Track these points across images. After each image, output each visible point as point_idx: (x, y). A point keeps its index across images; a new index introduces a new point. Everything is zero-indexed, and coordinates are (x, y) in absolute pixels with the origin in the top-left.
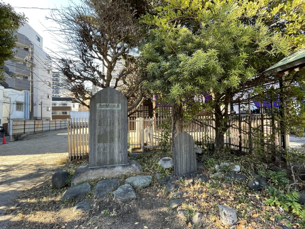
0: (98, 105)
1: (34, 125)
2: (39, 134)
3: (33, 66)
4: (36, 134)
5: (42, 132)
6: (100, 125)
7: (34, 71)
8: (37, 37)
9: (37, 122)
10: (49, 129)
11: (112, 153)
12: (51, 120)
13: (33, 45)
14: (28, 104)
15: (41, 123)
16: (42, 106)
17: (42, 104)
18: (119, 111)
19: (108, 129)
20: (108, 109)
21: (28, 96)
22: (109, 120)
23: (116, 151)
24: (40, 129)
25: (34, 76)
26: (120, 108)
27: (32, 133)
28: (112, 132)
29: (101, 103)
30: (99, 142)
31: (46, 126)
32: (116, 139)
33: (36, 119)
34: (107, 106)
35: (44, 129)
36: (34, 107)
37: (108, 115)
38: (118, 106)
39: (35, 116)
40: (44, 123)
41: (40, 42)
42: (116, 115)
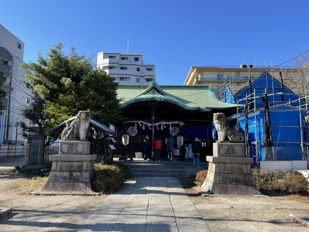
0: (33, 140)
1: (8, 150)
2: (12, 159)
3: (11, 90)
4: (9, 158)
5: (15, 157)
6: (33, 148)
7: (11, 96)
8: (18, 44)
9: (10, 147)
10: (21, 154)
11: (37, 160)
12: (25, 145)
13: (13, 57)
14: (3, 126)
15: (14, 147)
16: (17, 127)
17: (17, 126)
18: (41, 143)
19: (36, 150)
20: (37, 142)
21: (3, 118)
22: (36, 146)
23: (39, 159)
24: (13, 154)
25: (11, 101)
26: (41, 142)
27: (6, 158)
28: (37, 152)
29: (34, 140)
30: (32, 155)
31: (20, 151)
32: (39, 155)
33: (10, 143)
34: (36, 141)
35: (17, 154)
36: (10, 129)
37: (36, 145)
38: (41, 141)
39: (9, 139)
40: (17, 147)
41: (20, 49)
42: (40, 144)
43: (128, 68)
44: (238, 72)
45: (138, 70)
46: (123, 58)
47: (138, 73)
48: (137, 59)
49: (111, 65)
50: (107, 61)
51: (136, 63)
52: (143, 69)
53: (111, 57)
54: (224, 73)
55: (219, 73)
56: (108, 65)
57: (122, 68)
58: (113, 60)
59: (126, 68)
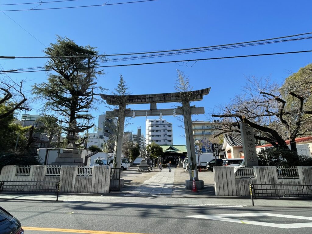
43: (160, 126)
44: (211, 124)
45: (164, 126)
46: (157, 122)
47: (164, 128)
48: (163, 122)
49: (152, 125)
50: (150, 123)
51: (163, 123)
52: (166, 126)
53: (152, 122)
54: (205, 125)
55: (203, 125)
56: (151, 125)
57: (157, 126)
58: (153, 123)
59: (159, 126)
